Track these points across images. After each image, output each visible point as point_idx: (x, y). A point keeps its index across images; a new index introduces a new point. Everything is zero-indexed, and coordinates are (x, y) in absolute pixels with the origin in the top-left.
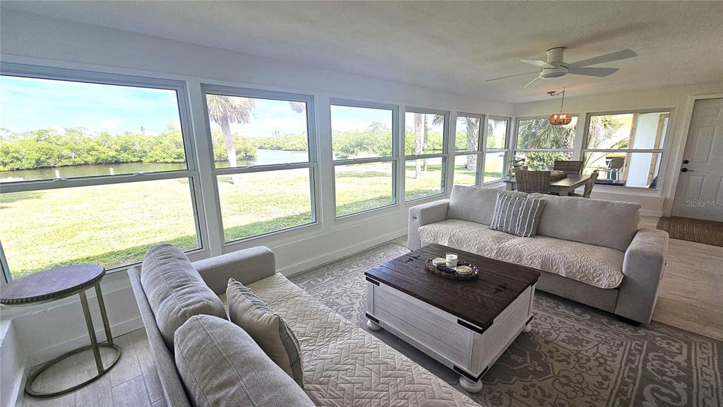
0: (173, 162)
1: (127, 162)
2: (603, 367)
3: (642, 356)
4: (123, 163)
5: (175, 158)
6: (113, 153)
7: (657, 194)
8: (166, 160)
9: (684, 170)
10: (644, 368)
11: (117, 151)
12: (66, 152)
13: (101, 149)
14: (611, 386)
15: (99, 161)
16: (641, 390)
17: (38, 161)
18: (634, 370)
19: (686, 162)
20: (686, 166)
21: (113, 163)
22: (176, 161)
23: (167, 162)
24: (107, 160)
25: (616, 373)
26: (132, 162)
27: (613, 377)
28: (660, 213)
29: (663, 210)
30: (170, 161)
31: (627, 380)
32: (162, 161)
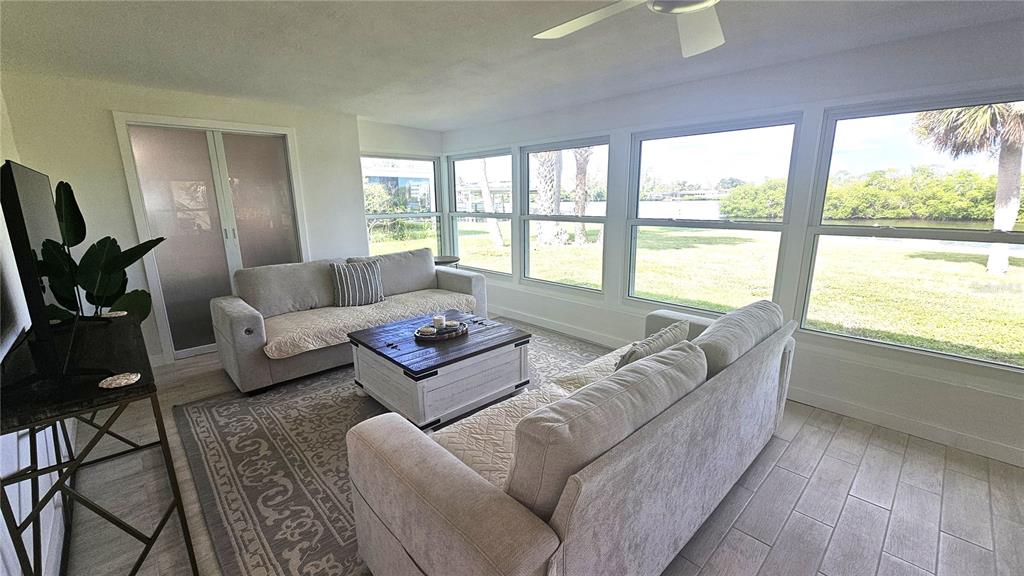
2: (334, 470)
3: (325, 517)
6: (964, 204)
10: (310, 504)
11: (972, 200)
12: (894, 200)
13: (947, 196)
14: (312, 463)
16: (294, 482)
17: (855, 210)
18: (315, 492)
25: (322, 476)
27: (319, 470)
31: (309, 479)
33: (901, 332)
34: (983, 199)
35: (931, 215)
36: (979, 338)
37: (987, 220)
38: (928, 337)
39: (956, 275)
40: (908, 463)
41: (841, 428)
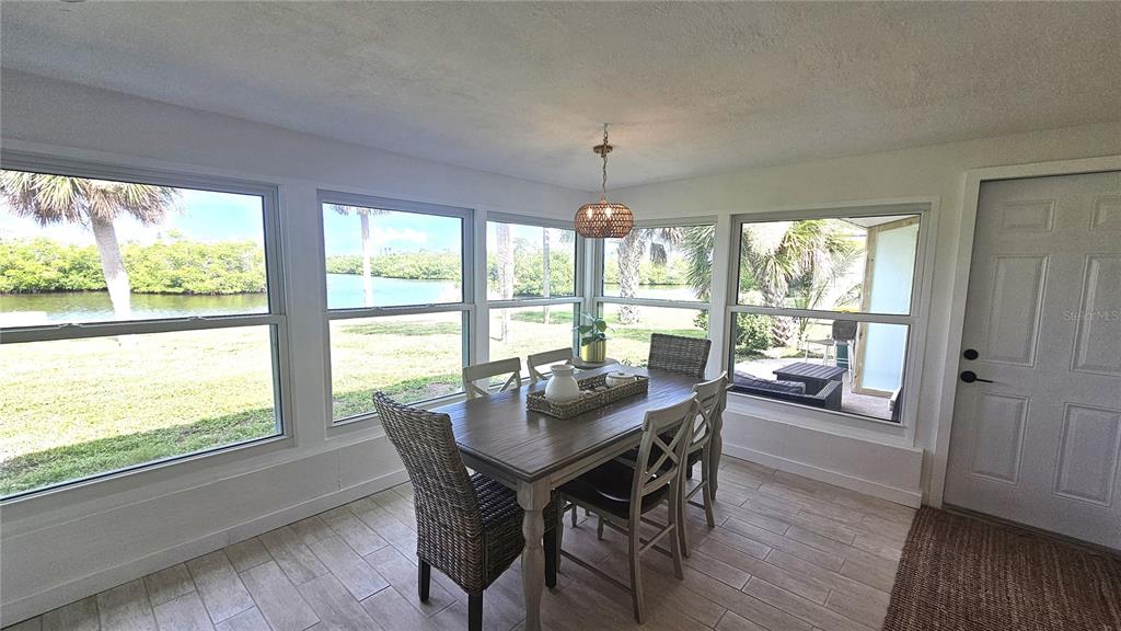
0: (163, 293)
1: (80, 291)
4: (70, 291)
5: (169, 286)
6: (53, 274)
7: (903, 442)
8: (151, 289)
9: (967, 377)
11: (60, 270)
13: (29, 266)
15: (23, 287)
19: (970, 355)
20: (971, 366)
21: (53, 291)
22: (170, 290)
23: (153, 293)
24: (37, 285)
26: (90, 290)
28: (914, 497)
29: (921, 486)
30: (158, 289)
32: (144, 289)
33: (79, 441)
34: (71, 269)
35: (16, 288)
36: (161, 418)
37: (82, 290)
38: (113, 435)
39: (93, 355)
40: (207, 597)
41: (103, 617)
